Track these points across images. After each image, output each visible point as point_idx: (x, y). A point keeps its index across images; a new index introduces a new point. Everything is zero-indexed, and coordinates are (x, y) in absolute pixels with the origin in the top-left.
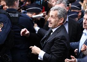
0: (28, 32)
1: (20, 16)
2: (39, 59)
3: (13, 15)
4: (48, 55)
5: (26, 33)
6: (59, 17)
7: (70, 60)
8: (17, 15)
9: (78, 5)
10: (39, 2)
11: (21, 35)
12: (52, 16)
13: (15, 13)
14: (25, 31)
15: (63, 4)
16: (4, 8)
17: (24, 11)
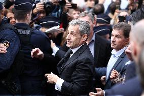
1: (32, 33)
3: (23, 32)
6: (81, 33)
8: (28, 32)
9: (106, 18)
12: (72, 33)
13: (26, 29)
15: (89, 18)
16: (11, 21)
17: (37, 25)
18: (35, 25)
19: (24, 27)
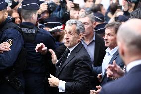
0: (45, 48)
1: (37, 32)
2: (59, 91)
4: (70, 84)
5: (43, 49)
7: (96, 91)
8: (34, 32)
10: (58, 13)
11: (37, 51)
13: (32, 29)
14: (42, 47)
16: (16, 20)
17: (41, 24)
18: (39, 25)
19: (30, 27)
